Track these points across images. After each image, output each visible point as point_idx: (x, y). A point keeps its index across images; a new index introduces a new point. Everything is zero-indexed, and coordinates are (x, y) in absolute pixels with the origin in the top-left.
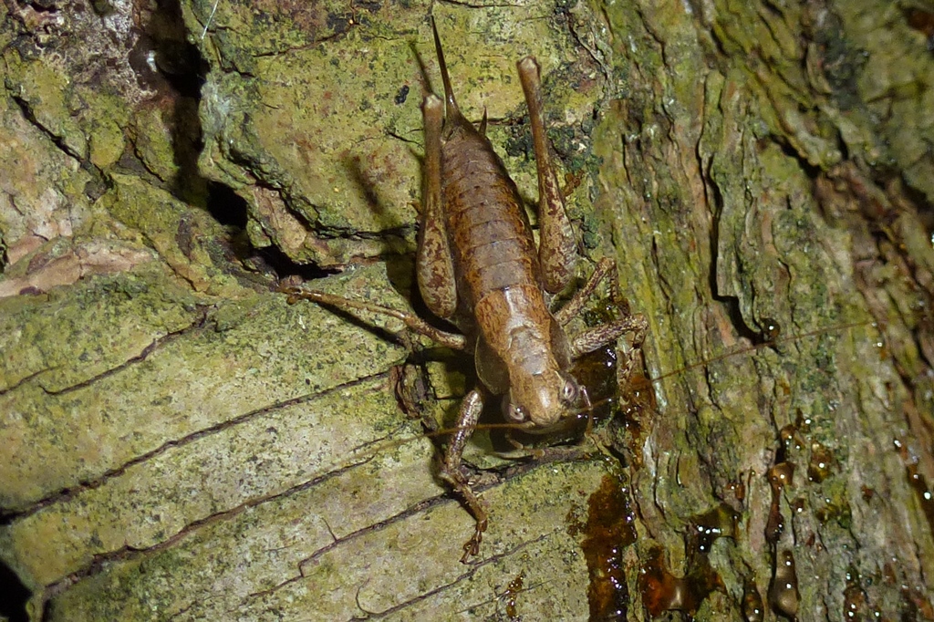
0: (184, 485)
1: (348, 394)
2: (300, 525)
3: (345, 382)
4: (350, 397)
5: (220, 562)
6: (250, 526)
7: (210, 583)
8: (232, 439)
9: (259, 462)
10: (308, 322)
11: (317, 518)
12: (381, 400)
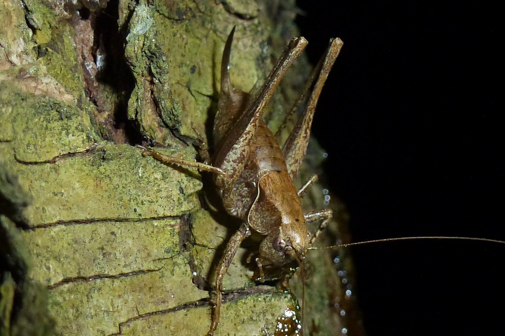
0: (65, 253)
1: (156, 224)
2: (121, 299)
3: (156, 216)
4: (157, 226)
5: (77, 311)
6: (96, 292)
7: (70, 323)
8: (93, 231)
9: (104, 251)
10: (144, 172)
11: (131, 297)
12: (172, 234)
